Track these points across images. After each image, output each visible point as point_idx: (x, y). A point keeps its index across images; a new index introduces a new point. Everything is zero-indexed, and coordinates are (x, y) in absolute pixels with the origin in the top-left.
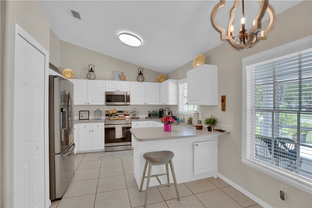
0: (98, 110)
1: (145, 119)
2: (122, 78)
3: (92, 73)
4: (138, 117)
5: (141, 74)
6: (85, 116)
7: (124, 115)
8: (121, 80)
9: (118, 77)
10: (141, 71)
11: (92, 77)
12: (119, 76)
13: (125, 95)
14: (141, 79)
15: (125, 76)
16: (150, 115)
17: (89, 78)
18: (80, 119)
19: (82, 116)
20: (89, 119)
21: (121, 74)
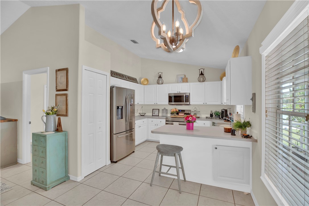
0: (165, 108)
1: (205, 119)
2: (185, 80)
3: (160, 79)
4: (199, 116)
5: (202, 74)
6: (156, 113)
7: (184, 114)
8: (183, 82)
9: (181, 80)
10: (202, 72)
11: (160, 82)
12: (182, 78)
13: (184, 95)
14: (202, 79)
15: (187, 78)
16: (211, 115)
17: (158, 83)
18: (153, 116)
19: (154, 113)
20: (158, 116)
21: (183, 76)
